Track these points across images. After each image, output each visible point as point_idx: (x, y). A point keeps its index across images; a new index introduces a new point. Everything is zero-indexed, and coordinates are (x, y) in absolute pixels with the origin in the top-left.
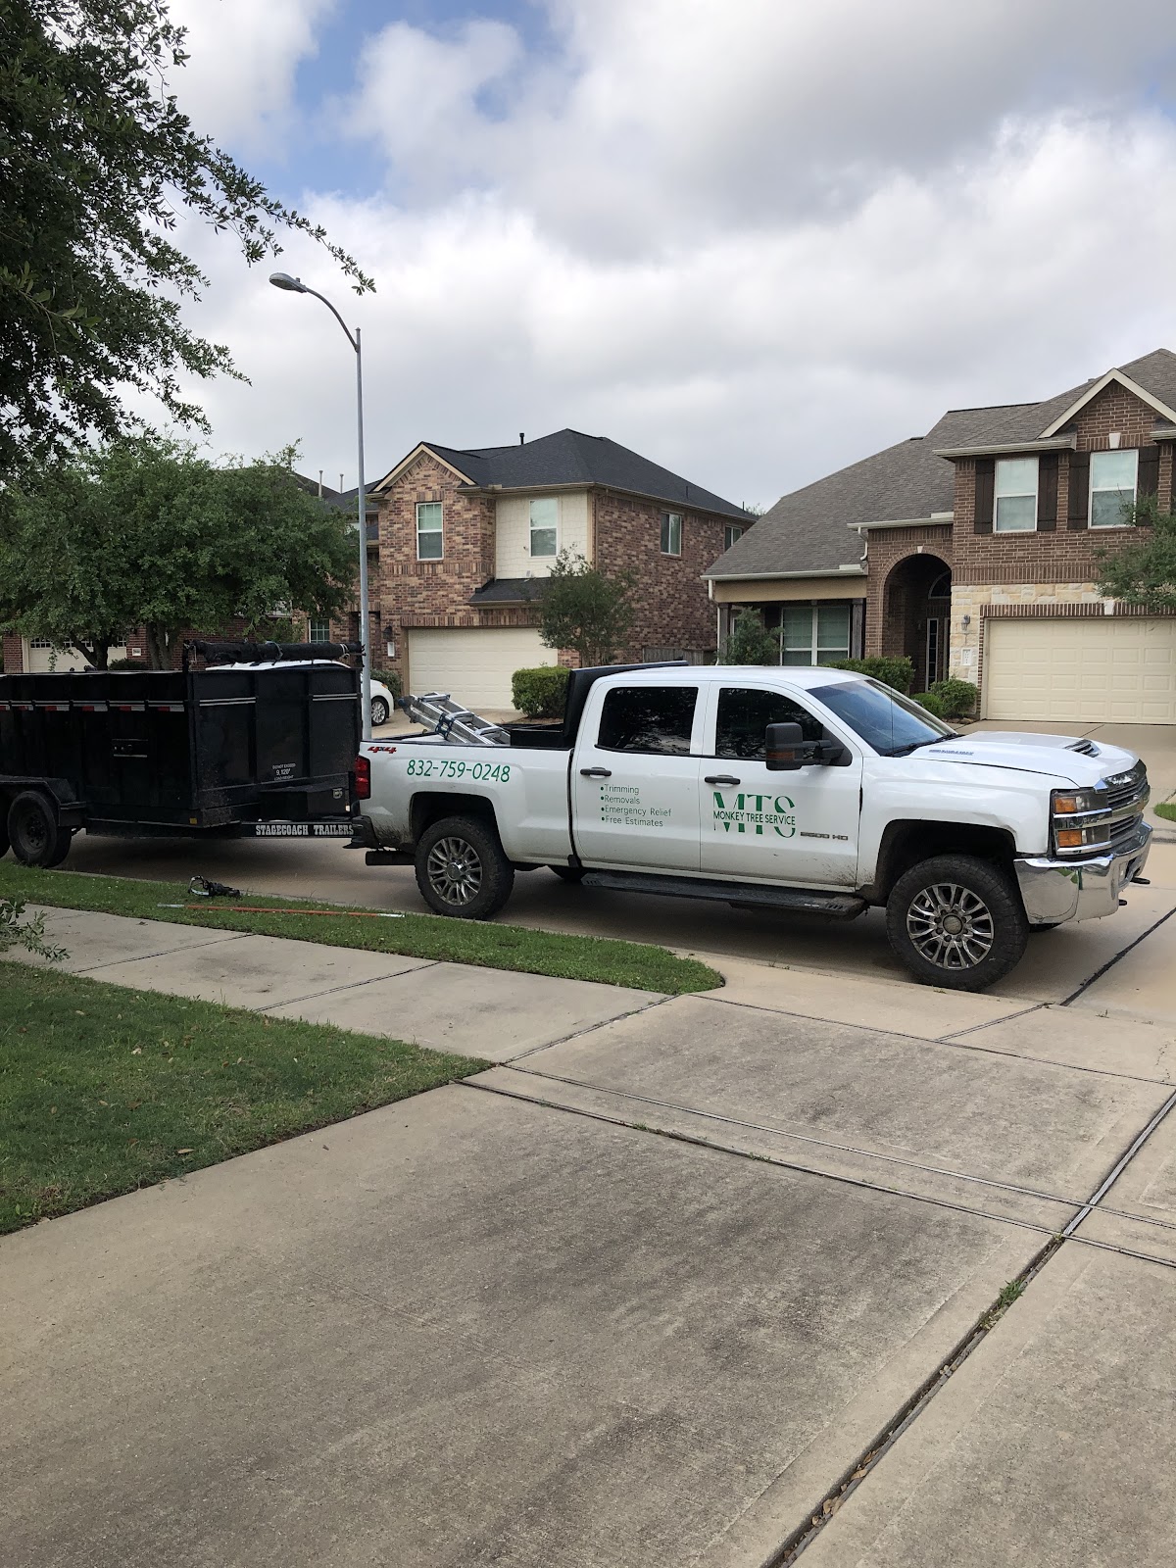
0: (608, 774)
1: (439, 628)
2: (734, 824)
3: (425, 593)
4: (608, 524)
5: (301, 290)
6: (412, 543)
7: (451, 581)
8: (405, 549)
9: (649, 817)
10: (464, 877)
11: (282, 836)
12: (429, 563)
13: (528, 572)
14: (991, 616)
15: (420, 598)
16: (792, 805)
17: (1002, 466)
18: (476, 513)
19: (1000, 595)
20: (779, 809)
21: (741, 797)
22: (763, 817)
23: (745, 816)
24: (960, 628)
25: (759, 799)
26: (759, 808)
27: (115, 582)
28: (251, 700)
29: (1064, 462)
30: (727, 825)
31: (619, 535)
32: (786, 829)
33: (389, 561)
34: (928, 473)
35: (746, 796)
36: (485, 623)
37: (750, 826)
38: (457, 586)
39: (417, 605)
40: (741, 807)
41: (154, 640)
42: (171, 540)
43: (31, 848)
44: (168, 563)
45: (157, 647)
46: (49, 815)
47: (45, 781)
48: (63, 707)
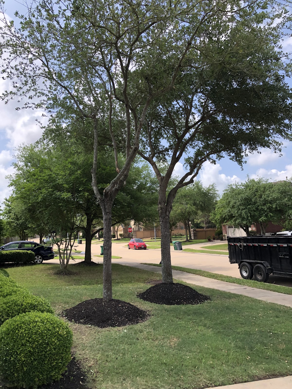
27: (252, 213)
41: (261, 226)
42: (265, 202)
43: (259, 277)
44: (265, 208)
45: (262, 228)
46: (264, 270)
47: (262, 262)
48: (265, 245)
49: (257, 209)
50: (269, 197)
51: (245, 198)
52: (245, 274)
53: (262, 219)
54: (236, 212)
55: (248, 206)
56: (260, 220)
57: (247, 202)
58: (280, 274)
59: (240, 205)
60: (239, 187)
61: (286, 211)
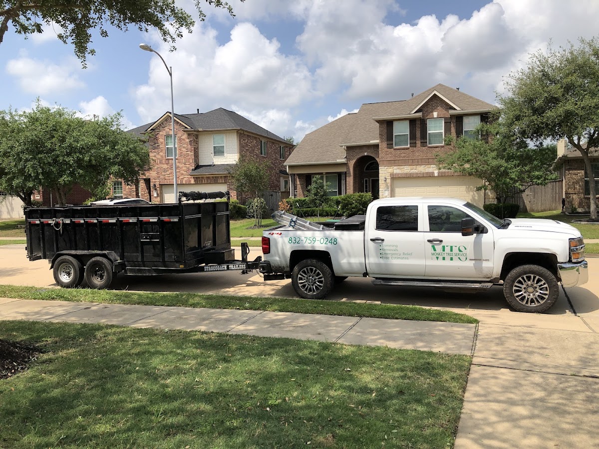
0: (383, 240)
2: (441, 257)
3: (170, 171)
4: (244, 144)
5: (151, 51)
6: (164, 151)
7: (181, 166)
8: (162, 154)
9: (402, 256)
10: (315, 283)
11: (215, 271)
12: (171, 159)
13: (213, 162)
14: (394, 178)
15: (168, 173)
16: (466, 249)
17: (395, 124)
18: (191, 139)
19: (397, 170)
20: (460, 251)
21: (444, 247)
22: (453, 254)
23: (445, 254)
24: (383, 182)
25: (451, 247)
26: (451, 250)
27: (47, 168)
28: (200, 216)
29: (418, 123)
30: (437, 258)
31: (248, 148)
32: (463, 258)
33: (154, 158)
34: (363, 126)
35: (446, 247)
36: (196, 182)
37: (448, 258)
38: (184, 168)
39: (166, 175)
40: (444, 250)
41: (59, 192)
42: (72, 150)
43: (97, 281)
44: (71, 160)
45: (60, 194)
46: (109, 267)
47: (106, 252)
48: (113, 221)
49: (55, 161)
50: (78, 142)
51: (32, 140)
52: (65, 279)
53: (64, 180)
54: (13, 164)
55: (37, 154)
56: (61, 180)
57: (36, 147)
58: (140, 271)
59: (22, 152)
60: (17, 118)
61: (106, 168)
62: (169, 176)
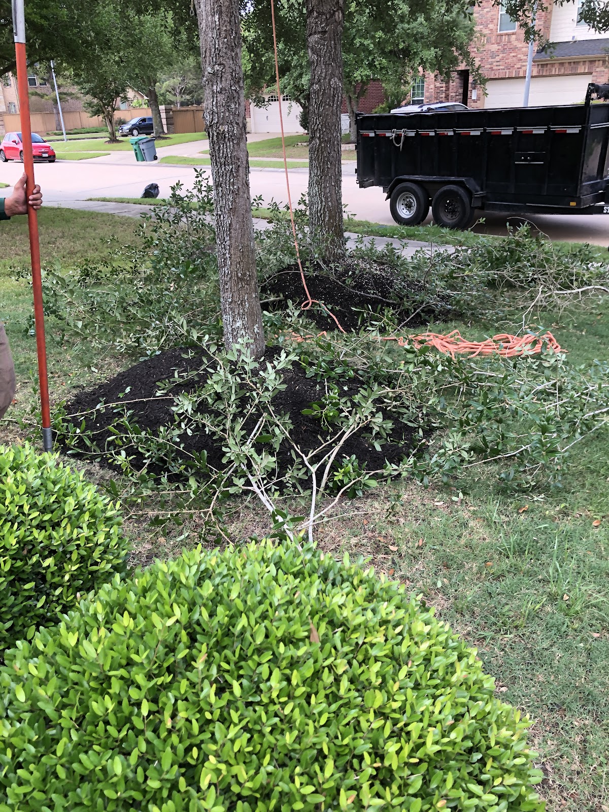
1: (509, 78)
3: (501, 55)
6: (495, 21)
7: (520, 46)
8: (491, 26)
12: (506, 34)
13: (574, 37)
15: (498, 59)
33: (479, 34)
36: (541, 74)
38: (524, 49)
39: (495, 64)
43: (447, 219)
46: (465, 199)
47: (463, 179)
48: (476, 133)
52: (405, 213)
58: (507, 207)
62: (498, 63)
